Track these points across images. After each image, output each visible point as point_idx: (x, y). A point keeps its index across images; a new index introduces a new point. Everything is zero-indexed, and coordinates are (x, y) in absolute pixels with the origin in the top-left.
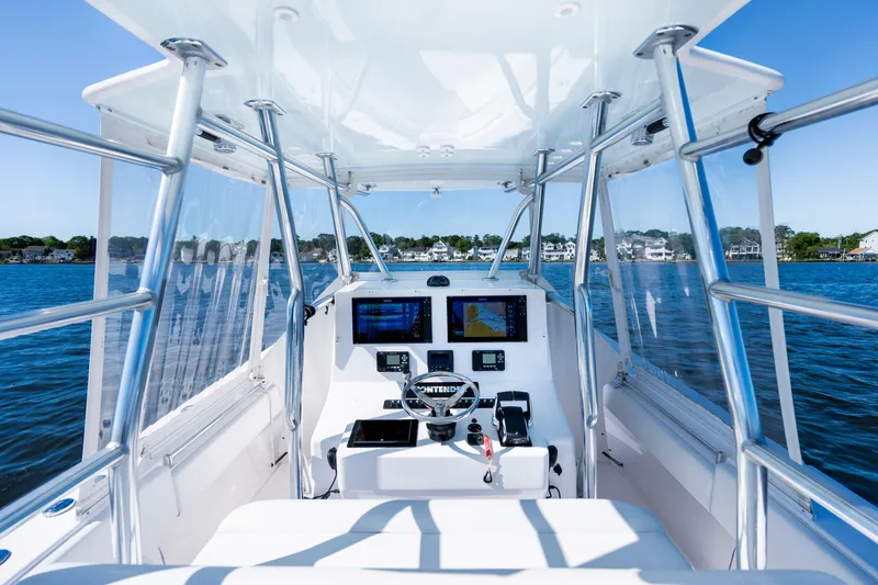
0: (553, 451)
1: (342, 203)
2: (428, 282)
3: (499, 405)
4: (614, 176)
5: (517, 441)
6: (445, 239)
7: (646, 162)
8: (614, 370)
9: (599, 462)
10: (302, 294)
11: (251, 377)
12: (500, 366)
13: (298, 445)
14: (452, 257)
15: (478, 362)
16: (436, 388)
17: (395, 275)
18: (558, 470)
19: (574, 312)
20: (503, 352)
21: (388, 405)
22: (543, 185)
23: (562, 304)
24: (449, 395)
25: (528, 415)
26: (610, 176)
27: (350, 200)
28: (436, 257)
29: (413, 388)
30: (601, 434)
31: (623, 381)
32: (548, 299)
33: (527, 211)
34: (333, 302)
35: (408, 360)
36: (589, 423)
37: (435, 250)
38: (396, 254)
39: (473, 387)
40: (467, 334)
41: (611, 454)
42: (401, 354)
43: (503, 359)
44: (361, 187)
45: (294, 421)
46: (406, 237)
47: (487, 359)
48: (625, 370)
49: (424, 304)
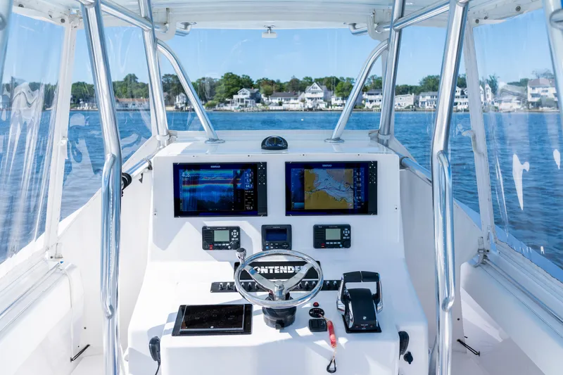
0: (404, 337)
1: (159, 47)
2: (263, 143)
3: (344, 287)
4: (482, 21)
5: (364, 326)
6: (320, 81)
7: (518, 9)
8: (473, 247)
9: (454, 351)
10: (119, 160)
11: (47, 256)
12: (345, 243)
13: (115, 333)
14: (330, 104)
15: (320, 239)
16: (271, 268)
17: (222, 134)
18: (409, 358)
19: (432, 182)
20: (348, 227)
21: (216, 288)
22: (400, 31)
23: (418, 172)
24: (288, 276)
25: (377, 298)
26: (477, 21)
27: (168, 43)
28: (309, 104)
29: (248, 269)
30: (457, 319)
31: (483, 259)
32: (402, 166)
33: (380, 60)
34: (150, 168)
35: (239, 236)
36: (445, 305)
37: (307, 95)
38: (258, 101)
39: (316, 267)
40: (307, 206)
41: (467, 342)
42: (231, 229)
43: (349, 235)
44: (180, 27)
45: (111, 307)
46: (270, 79)
47: (331, 235)
48: (486, 246)
49: (257, 171)
